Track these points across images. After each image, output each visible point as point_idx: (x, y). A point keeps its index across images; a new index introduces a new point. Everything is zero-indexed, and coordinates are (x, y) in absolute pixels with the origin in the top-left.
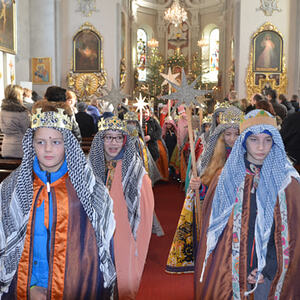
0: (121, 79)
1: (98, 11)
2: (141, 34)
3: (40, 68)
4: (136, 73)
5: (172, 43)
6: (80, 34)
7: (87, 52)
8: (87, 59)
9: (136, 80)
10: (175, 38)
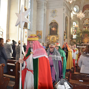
0: (64, 38)
1: (57, 16)
2: (74, 23)
3: (39, 34)
4: (72, 36)
5: (85, 26)
6: (52, 23)
7: (54, 29)
8: (53, 31)
9: (72, 38)
10: (86, 24)
